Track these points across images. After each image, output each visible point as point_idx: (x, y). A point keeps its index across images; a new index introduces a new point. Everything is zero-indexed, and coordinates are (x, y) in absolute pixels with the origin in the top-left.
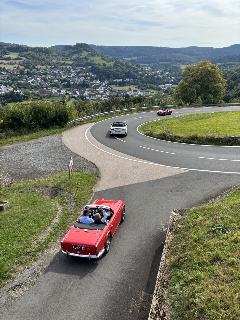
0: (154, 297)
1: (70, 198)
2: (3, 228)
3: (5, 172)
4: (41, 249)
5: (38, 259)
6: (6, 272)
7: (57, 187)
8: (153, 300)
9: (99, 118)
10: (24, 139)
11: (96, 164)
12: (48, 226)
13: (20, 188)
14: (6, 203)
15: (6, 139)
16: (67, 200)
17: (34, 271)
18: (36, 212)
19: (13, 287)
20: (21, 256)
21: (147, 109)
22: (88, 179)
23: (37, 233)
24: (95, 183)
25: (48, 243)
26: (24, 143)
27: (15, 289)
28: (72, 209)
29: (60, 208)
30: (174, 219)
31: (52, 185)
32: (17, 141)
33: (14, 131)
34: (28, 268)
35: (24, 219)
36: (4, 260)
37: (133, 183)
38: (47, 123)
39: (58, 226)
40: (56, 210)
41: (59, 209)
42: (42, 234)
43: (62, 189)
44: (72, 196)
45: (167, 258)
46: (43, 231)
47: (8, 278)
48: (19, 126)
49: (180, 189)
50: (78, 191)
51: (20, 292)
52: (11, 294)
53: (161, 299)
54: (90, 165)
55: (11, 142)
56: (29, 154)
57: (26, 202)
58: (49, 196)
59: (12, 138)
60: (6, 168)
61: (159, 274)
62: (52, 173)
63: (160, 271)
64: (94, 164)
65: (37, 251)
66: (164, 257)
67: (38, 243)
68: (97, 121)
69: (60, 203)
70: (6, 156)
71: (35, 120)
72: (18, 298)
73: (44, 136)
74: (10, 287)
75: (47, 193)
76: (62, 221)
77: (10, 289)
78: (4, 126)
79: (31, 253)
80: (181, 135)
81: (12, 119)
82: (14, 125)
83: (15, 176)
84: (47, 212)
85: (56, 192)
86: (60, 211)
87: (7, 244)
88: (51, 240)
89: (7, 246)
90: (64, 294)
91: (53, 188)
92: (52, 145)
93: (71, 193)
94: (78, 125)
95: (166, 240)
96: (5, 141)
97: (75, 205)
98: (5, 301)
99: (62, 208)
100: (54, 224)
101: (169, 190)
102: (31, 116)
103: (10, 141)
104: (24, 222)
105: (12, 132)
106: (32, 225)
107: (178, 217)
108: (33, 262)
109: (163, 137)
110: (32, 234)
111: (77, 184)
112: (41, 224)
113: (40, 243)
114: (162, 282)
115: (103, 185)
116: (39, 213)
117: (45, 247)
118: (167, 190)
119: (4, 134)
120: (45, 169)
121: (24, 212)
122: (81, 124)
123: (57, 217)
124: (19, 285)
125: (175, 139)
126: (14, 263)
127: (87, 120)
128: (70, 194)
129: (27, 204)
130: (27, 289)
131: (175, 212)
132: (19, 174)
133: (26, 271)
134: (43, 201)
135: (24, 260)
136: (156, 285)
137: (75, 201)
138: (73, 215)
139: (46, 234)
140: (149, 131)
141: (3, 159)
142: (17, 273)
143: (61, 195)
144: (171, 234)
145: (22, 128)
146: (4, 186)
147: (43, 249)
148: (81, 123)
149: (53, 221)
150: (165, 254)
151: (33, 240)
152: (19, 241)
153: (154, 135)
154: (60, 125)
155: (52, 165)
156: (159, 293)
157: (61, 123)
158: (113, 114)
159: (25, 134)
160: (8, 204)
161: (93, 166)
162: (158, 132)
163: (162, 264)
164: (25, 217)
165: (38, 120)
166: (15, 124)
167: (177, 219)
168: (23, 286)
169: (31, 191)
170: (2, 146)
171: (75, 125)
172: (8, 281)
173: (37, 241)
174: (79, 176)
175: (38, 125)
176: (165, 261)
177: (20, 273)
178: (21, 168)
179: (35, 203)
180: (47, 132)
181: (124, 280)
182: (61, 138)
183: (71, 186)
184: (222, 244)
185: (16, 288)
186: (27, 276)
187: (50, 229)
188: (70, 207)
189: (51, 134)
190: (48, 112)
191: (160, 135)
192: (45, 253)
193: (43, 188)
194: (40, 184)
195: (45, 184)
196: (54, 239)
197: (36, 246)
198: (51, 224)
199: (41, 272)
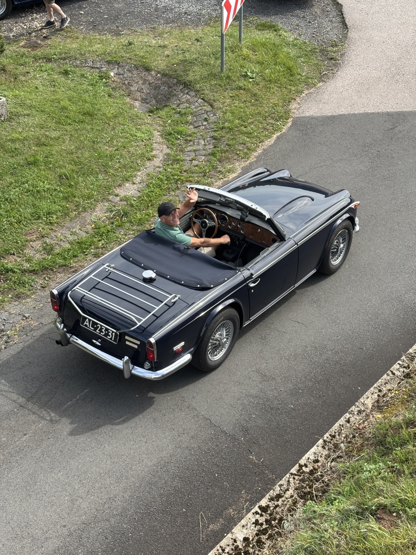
0: (250, 515)
1: (205, 123)
4: (46, 269)
5: (28, 296)
7: (178, 76)
12: (97, 201)
13: (64, 59)
16: (190, 129)
18: (78, 148)
23: (54, 218)
24: (309, 82)
25: (75, 256)
28: (195, 163)
29: (161, 150)
31: (160, 63)
35: (35, 163)
39: (128, 208)
40: (142, 156)
41: (154, 153)
42: (67, 225)
43: (187, 86)
44: (212, 118)
45: (378, 406)
46: (76, 216)
50: (237, 103)
53: (270, 529)
57: (64, 108)
58: (144, 101)
61: (316, 451)
62: (180, 21)
63: (325, 441)
65: (34, 272)
66: (369, 402)
67: (44, 249)
69: (168, 136)
75: (141, 90)
76: (148, 196)
79: (14, 272)
84: (111, 157)
85: (170, 93)
86: (157, 162)
88: (87, 249)
91: (164, 75)
93: (211, 106)
97: (210, 151)
99: (168, 151)
100: (118, 198)
104: (30, 174)
106: (48, 189)
108: (9, 302)
110: (39, 218)
111: (246, 76)
112: (77, 193)
113: (52, 249)
114: (310, 478)
115: (336, 96)
116: (87, 155)
117: (62, 266)
121: (43, 140)
123: (138, 180)
128: (209, 108)
129: (61, 116)
134: (115, 117)
136: (282, 482)
137: (214, 138)
139: (83, 225)
143: (182, 106)
146: (22, 43)
147: (52, 270)
149: (117, 191)
150: (380, 391)
151: (34, 237)
156: (279, 510)
161: (333, 14)
163: (348, 421)
164: (40, 158)
169: (96, 73)
173: (45, 243)
176: (367, 415)
179: (88, 119)
181: (246, 431)
183: (221, 79)
187: (99, 213)
188: (192, 155)
193: (135, 72)
194: (128, 55)
195: (143, 57)
196: (97, 248)
197: (38, 256)
198: (111, 197)
199: (19, 336)
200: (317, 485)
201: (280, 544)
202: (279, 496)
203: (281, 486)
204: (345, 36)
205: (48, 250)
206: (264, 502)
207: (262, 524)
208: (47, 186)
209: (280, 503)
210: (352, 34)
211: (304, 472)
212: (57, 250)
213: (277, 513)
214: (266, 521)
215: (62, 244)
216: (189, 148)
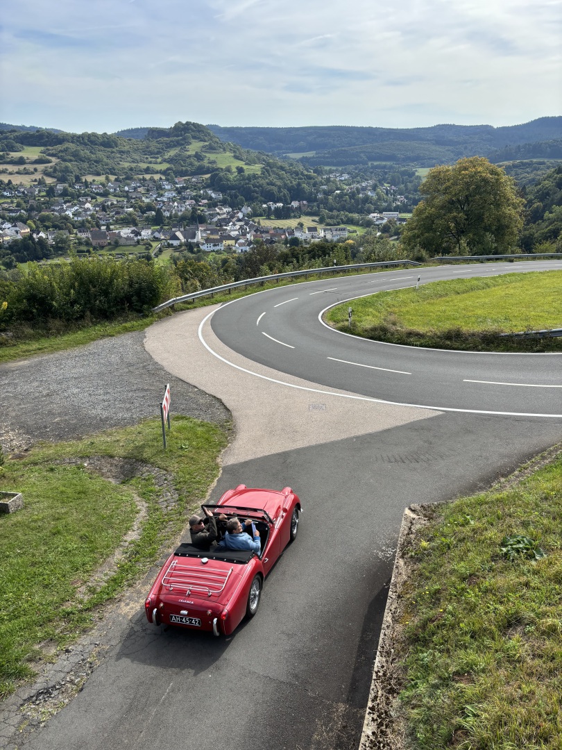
0: (367, 716)
1: (166, 482)
2: (8, 557)
3: (12, 424)
4: (97, 605)
5: (92, 629)
6: (17, 660)
7: (135, 457)
8: (366, 722)
9: (230, 293)
10: (55, 346)
11: (224, 401)
12: (114, 548)
13: (48, 461)
14: (14, 495)
15: (15, 345)
16: (157, 488)
17: (82, 657)
18: (85, 516)
19: (32, 697)
20: (50, 621)
21: (341, 271)
22: (206, 436)
23: (88, 567)
24: (222, 445)
25: (115, 590)
26: (57, 355)
27: (38, 702)
28: (169, 508)
29: (142, 506)
30: (410, 529)
31: (122, 452)
32: (40, 349)
33: (33, 327)
34: (67, 651)
35: (59, 532)
36: (11, 632)
37: (313, 443)
38: (109, 308)
39: (138, 549)
40: (132, 511)
41: (139, 508)
42: (100, 569)
43: (144, 461)
44: (170, 478)
45: (395, 620)
46: (103, 562)
47: (20, 674)
48: (44, 316)
49: (422, 457)
50: (183, 465)
51: (48, 707)
52: (29, 713)
53: (384, 721)
54: (210, 405)
55: (27, 354)
56: (67, 380)
57: (62, 492)
58: (115, 477)
59: (29, 344)
60: (14, 414)
61: (378, 661)
62: (121, 424)
63: (380, 652)
64: (219, 400)
65: (88, 610)
66: (389, 619)
67: (90, 591)
68: (226, 301)
69: (142, 495)
70: (16, 385)
71: (82, 302)
72: (44, 722)
73: (103, 336)
74: (26, 697)
75: (110, 471)
76: (148, 537)
77: (25, 700)
78: (10, 317)
79: (73, 614)
80: (421, 330)
81: (28, 300)
82: (32, 313)
83: (36, 431)
84: (111, 517)
85: (133, 468)
86: (143, 513)
87: (19, 593)
88: (121, 583)
89: (18, 598)
90: (154, 711)
91: (125, 458)
92: (122, 359)
93: (166, 470)
94: (182, 310)
95: (393, 579)
96: (12, 351)
97: (177, 498)
98: (13, 729)
99: (147, 505)
100: (127, 543)
101: (399, 459)
102: (72, 291)
103: (24, 352)
104: (57, 540)
105: (29, 331)
106: (76, 548)
107: (421, 523)
108: (79, 637)
109: (380, 334)
110: (77, 569)
111: (182, 448)
112: (98, 546)
113: (95, 589)
114: (385, 679)
115: (242, 450)
116: (93, 519)
117: (108, 599)
118: (393, 460)
119: (10, 334)
120: (105, 414)
121: (57, 516)
122: (188, 309)
123: (136, 528)
124: (47, 692)
125: (408, 339)
126: (35, 639)
127: (202, 299)
128: (165, 472)
129: (63, 498)
130: (67, 700)
131: (413, 511)
132: (45, 427)
133: (64, 657)
134: (102, 490)
135: (57, 631)
136: (372, 687)
137: (176, 490)
138: (171, 523)
139: (110, 567)
140: (348, 320)
141: (7, 392)
142: (42, 662)
143: (144, 475)
144: (405, 563)
145: (51, 320)
146: (10, 457)
147: (102, 605)
148: (189, 305)
149: (125, 538)
150: (391, 610)
151: (79, 584)
152: (46, 586)
153: (359, 330)
154: (139, 311)
155: (123, 406)
156: (381, 706)
157: (141, 306)
158: (262, 284)
159: (59, 333)
160: (19, 498)
161: (217, 405)
162: (368, 322)
163: (385, 635)
164: (60, 528)
165: (89, 300)
166: (35, 311)
167: (418, 526)
168: (55, 693)
169: (73, 466)
170: (6, 362)
171: (174, 310)
172: (22, 682)
173: (89, 586)
174: (184, 428)
175: (88, 313)
176: (393, 628)
177: (50, 663)
178: (50, 413)
179: (83, 496)
180: (110, 327)
181: (296, 676)
182: (142, 341)
183: (166, 452)
184: (527, 585)
185: (41, 698)
186: (66, 670)
187: (118, 556)
188: (165, 504)
189: (119, 332)
190: (111, 281)
191: (374, 329)
192: (107, 615)
193: (103, 460)
194: (94, 451)
195: (105, 450)
196: (128, 580)
197: (86, 598)
198: (122, 543)
199: (99, 660)
200: (393, 682)
201: (396, 728)
202: (376, 697)
203: (373, 689)
204: (231, 415)
205: (92, 591)
206: (370, 704)
207: (377, 720)
208: (75, 546)
209: (378, 701)
210: (234, 414)
211: (380, 677)
212: (99, 590)
213: (381, 709)
214: (378, 716)
215: (101, 584)
216: (162, 500)
